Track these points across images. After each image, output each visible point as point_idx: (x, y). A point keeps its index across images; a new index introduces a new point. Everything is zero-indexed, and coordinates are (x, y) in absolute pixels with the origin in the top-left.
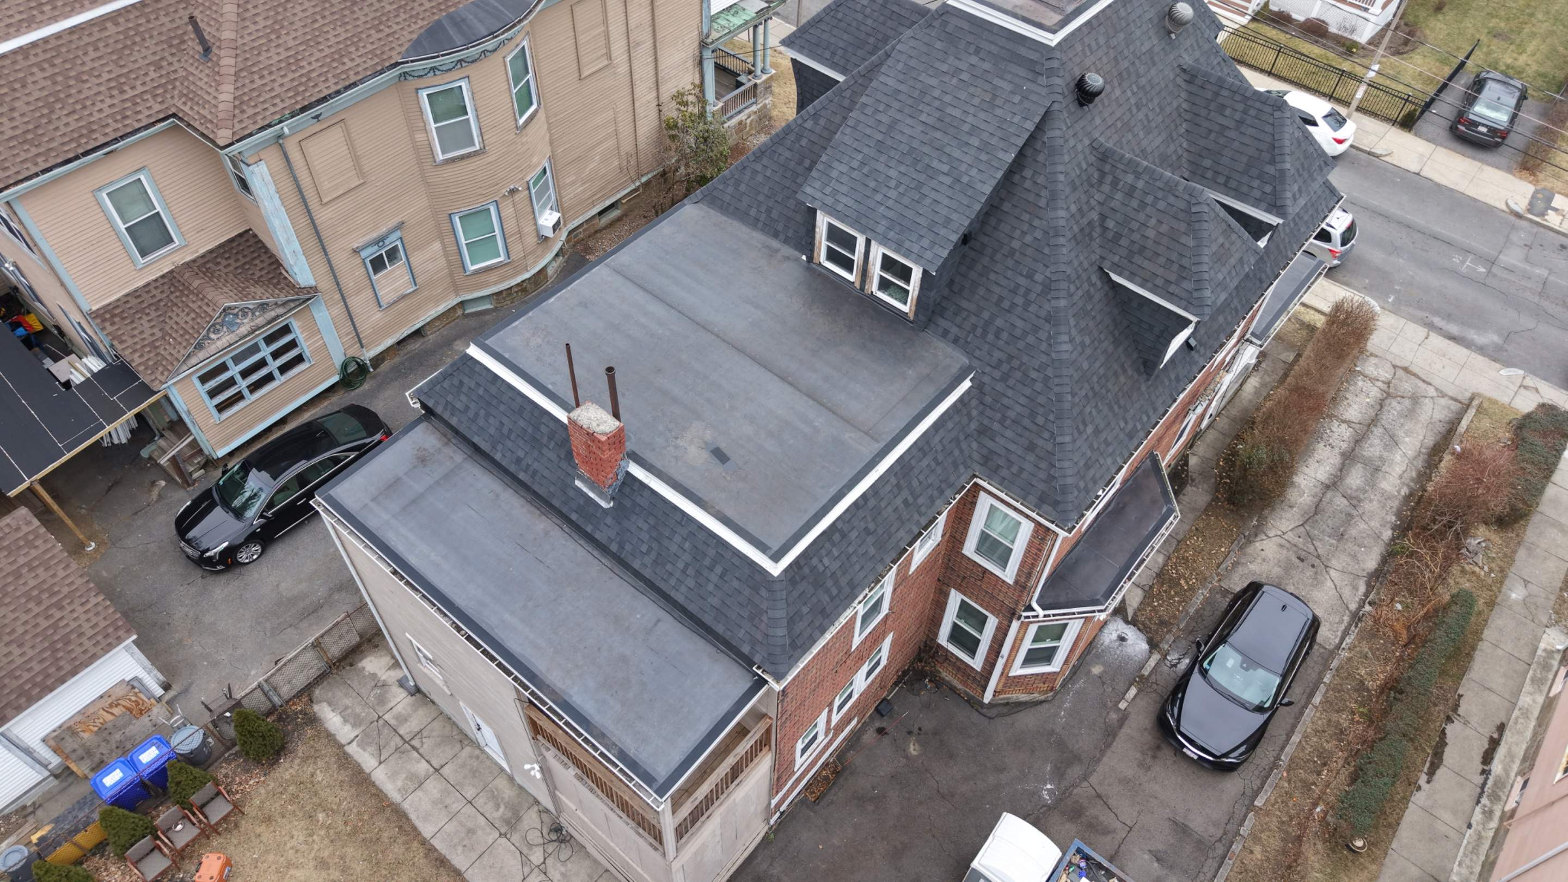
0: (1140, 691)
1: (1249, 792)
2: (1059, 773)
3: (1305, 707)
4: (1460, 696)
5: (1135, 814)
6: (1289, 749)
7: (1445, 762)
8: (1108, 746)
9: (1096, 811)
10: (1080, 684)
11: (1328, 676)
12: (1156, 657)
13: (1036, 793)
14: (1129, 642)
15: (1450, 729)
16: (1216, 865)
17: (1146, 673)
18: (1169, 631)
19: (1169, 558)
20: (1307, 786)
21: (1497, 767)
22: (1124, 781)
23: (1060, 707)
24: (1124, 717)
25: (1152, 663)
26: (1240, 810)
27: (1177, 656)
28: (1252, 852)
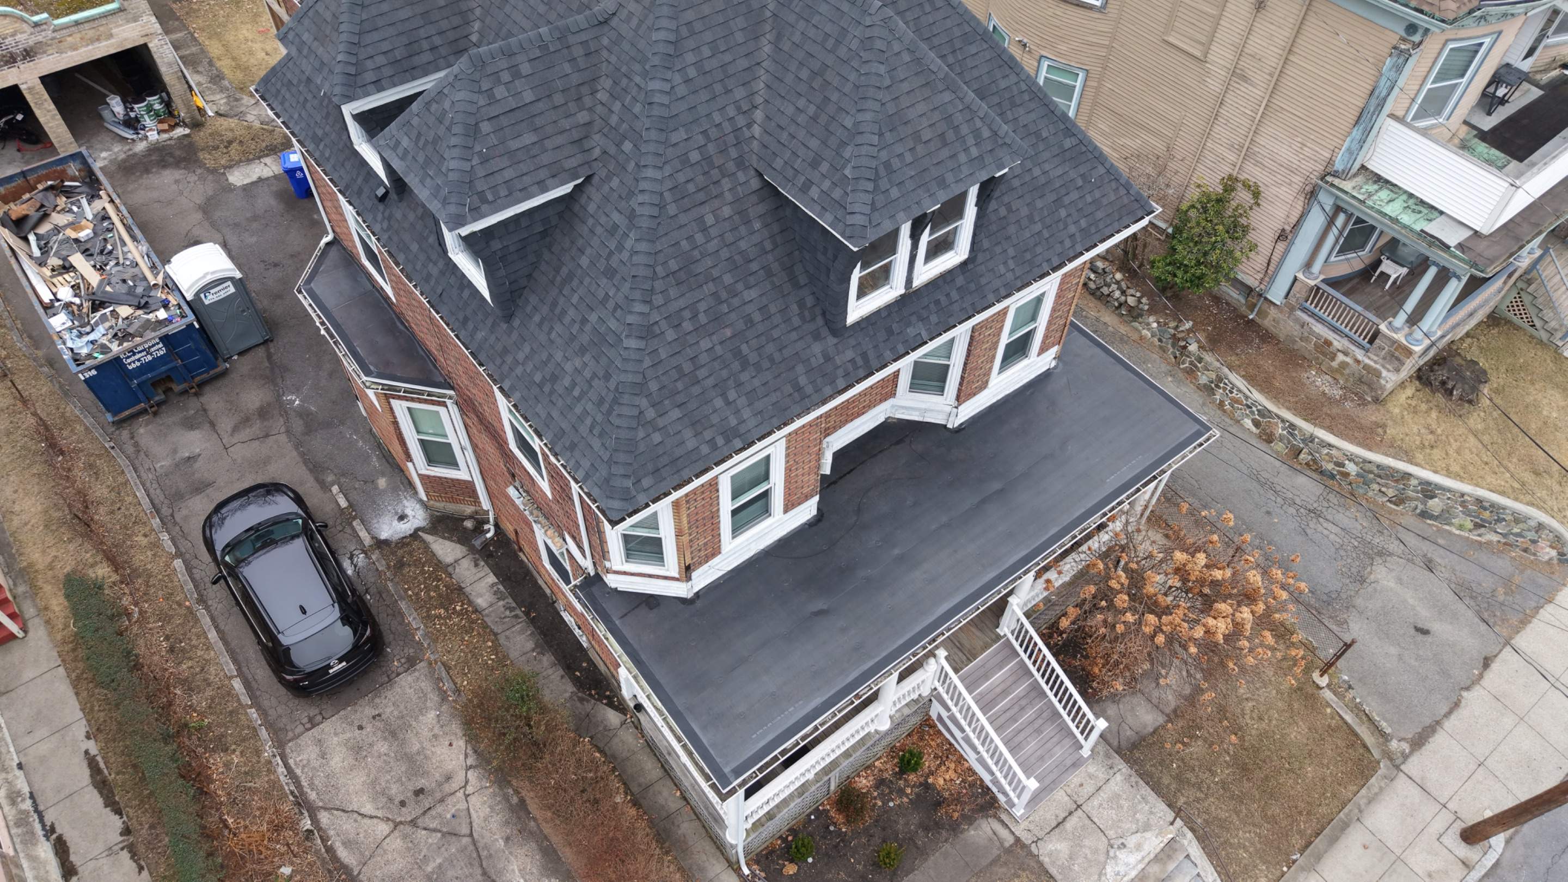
0: (342, 511)
1: (194, 562)
2: (304, 414)
3: (239, 670)
4: (141, 869)
5: (235, 457)
6: (206, 621)
7: (91, 788)
8: (306, 462)
9: (256, 428)
10: (375, 462)
11: (255, 716)
12: (367, 541)
13: (297, 390)
14: (395, 523)
15: (116, 822)
16: (156, 502)
17: (354, 523)
18: (389, 567)
19: (476, 611)
20: (165, 618)
21: (45, 851)
22: (266, 461)
23: (362, 437)
24: (325, 487)
25: (363, 534)
26: (185, 545)
27: (360, 564)
28: (145, 536)
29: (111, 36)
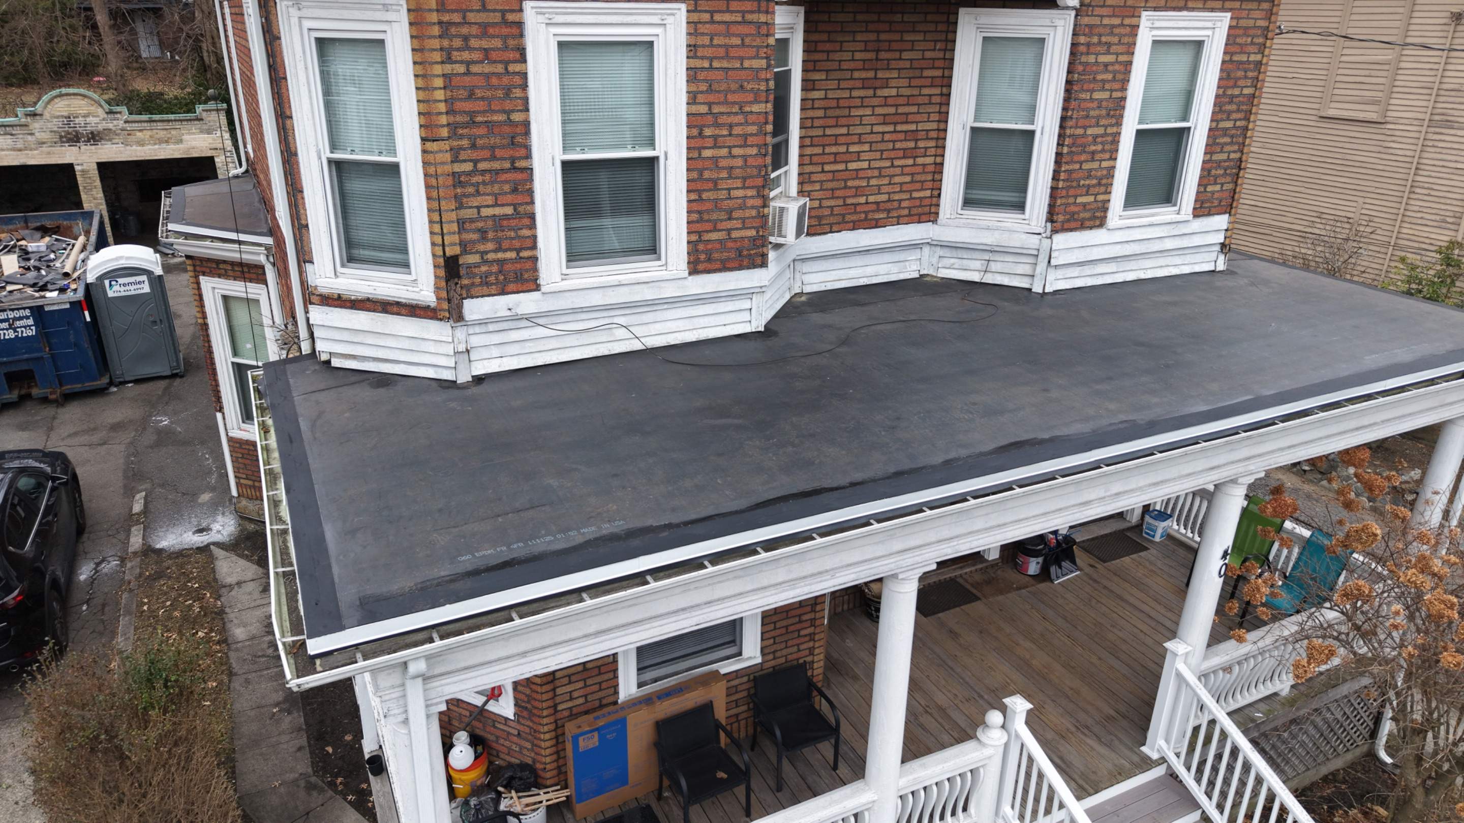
0: (129, 516)
2: (162, 432)
8: (127, 470)
9: (97, 437)
10: (213, 479)
12: (136, 548)
13: (174, 414)
14: (189, 534)
17: (134, 529)
18: (140, 577)
23: (215, 457)
24: (129, 493)
25: (136, 540)
27: (104, 571)
29: (181, 141)
